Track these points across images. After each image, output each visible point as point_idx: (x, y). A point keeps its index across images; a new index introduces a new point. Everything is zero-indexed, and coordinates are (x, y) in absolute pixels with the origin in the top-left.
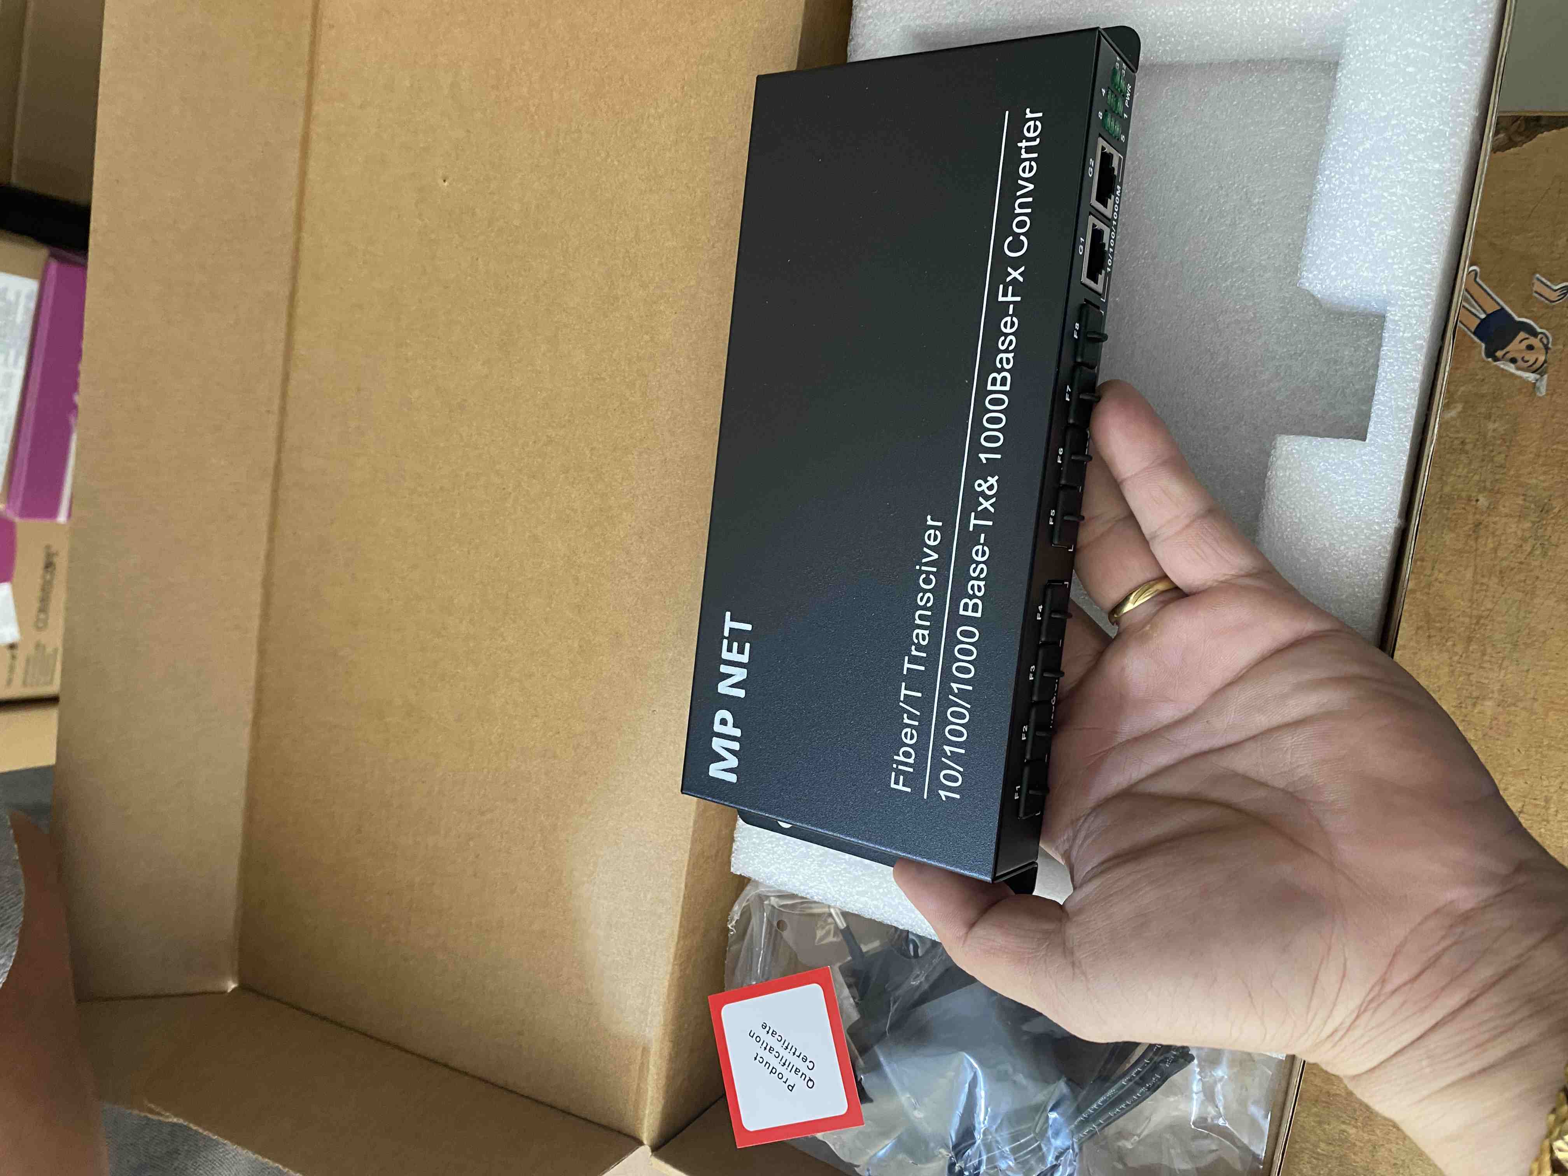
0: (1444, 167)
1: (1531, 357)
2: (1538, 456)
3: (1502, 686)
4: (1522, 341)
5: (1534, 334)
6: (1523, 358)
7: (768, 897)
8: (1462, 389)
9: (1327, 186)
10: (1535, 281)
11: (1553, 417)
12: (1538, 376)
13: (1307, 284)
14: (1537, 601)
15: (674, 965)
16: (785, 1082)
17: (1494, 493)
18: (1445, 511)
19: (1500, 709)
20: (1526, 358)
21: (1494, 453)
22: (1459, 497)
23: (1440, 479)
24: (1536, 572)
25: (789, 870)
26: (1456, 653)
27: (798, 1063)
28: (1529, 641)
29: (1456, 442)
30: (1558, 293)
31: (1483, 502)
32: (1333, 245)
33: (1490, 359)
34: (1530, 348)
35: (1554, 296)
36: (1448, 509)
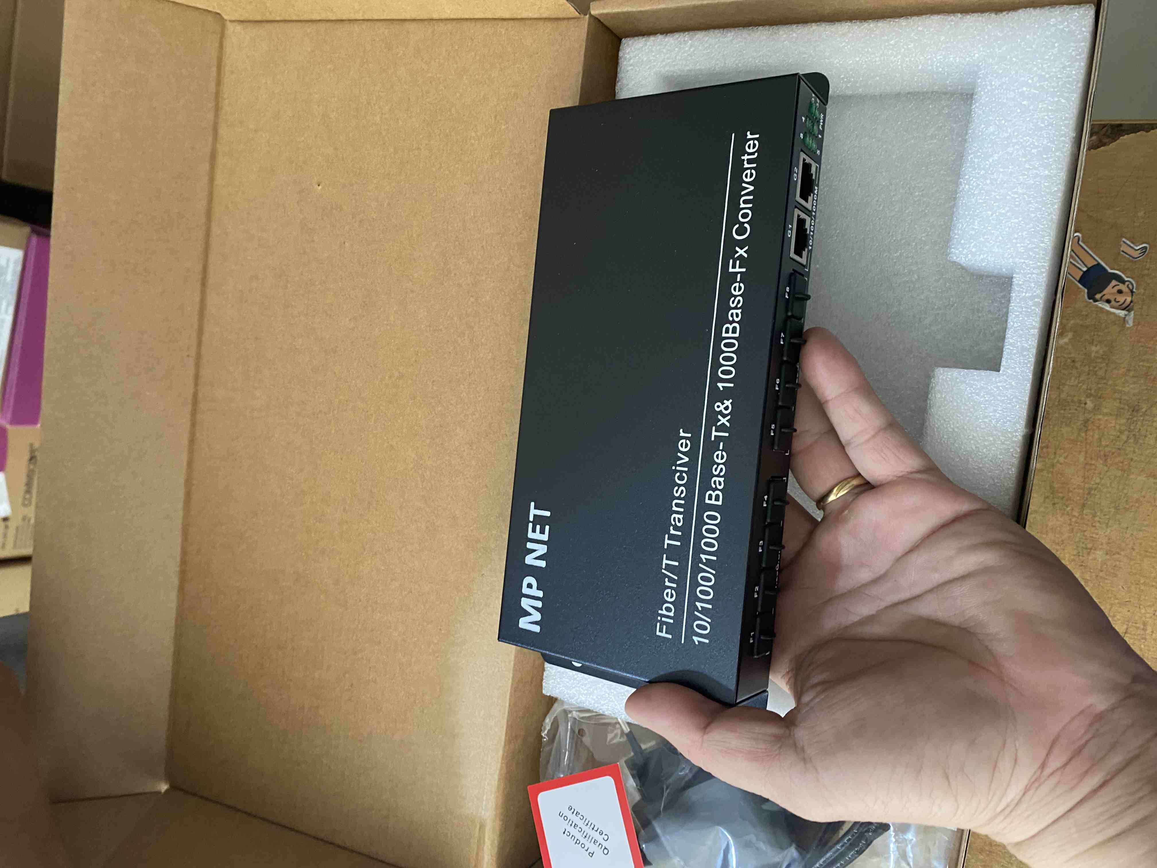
0: (1052, 173)
1: (1121, 299)
2: (1129, 370)
3: (1109, 539)
4: (1113, 287)
5: (1123, 282)
6: (1115, 299)
7: (571, 712)
8: (1072, 322)
9: (967, 187)
10: (1122, 243)
11: (1139, 342)
12: (1126, 313)
13: (955, 258)
14: (1131, 476)
15: (502, 763)
16: (587, 850)
17: (1098, 397)
18: (1062, 412)
19: (1108, 557)
20: (1117, 300)
21: (1096, 369)
22: (1073, 401)
23: (1059, 388)
24: (1130, 456)
25: (586, 692)
26: (1074, 516)
27: (596, 836)
28: (1127, 507)
29: (1069, 360)
30: (1139, 252)
31: (1090, 405)
32: (973, 229)
33: (1091, 301)
34: (1120, 292)
35: (1136, 254)
36: (1065, 410)
